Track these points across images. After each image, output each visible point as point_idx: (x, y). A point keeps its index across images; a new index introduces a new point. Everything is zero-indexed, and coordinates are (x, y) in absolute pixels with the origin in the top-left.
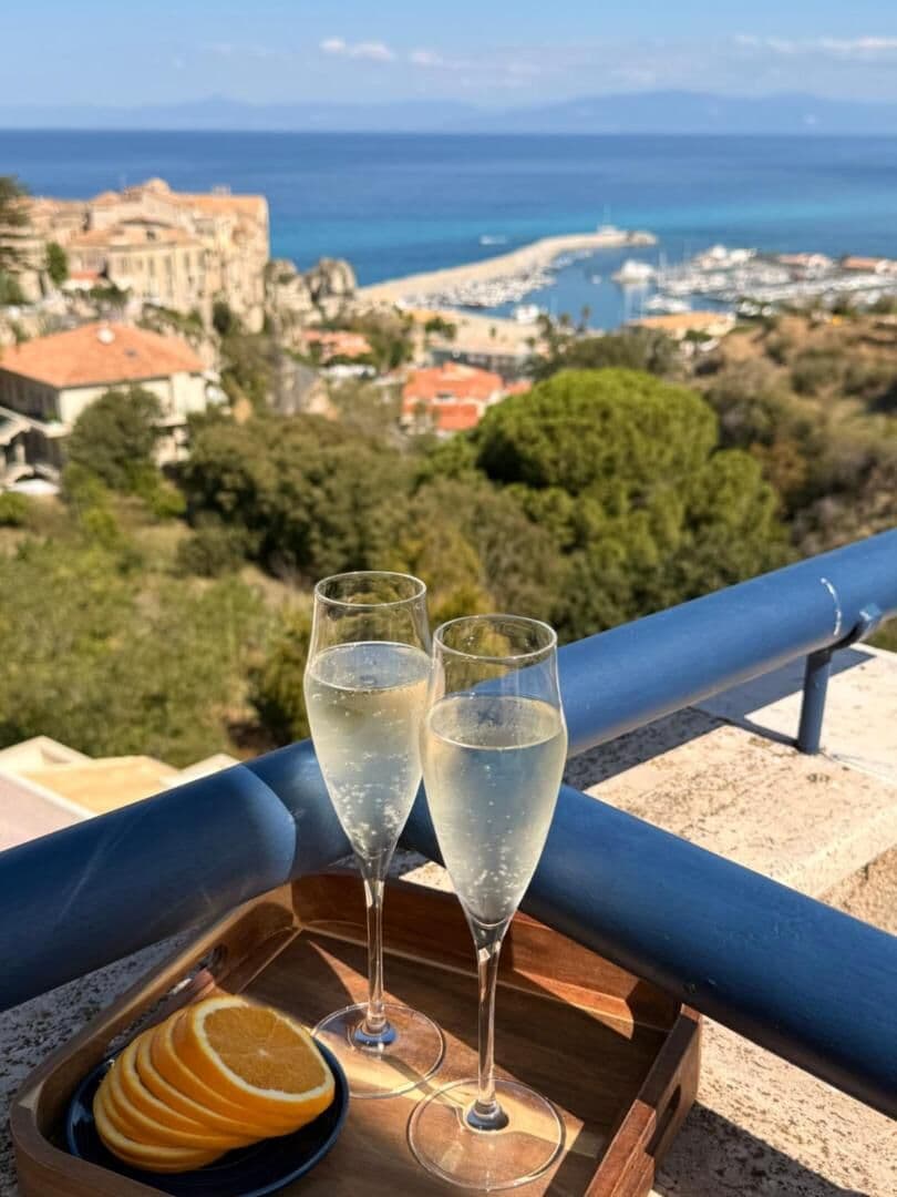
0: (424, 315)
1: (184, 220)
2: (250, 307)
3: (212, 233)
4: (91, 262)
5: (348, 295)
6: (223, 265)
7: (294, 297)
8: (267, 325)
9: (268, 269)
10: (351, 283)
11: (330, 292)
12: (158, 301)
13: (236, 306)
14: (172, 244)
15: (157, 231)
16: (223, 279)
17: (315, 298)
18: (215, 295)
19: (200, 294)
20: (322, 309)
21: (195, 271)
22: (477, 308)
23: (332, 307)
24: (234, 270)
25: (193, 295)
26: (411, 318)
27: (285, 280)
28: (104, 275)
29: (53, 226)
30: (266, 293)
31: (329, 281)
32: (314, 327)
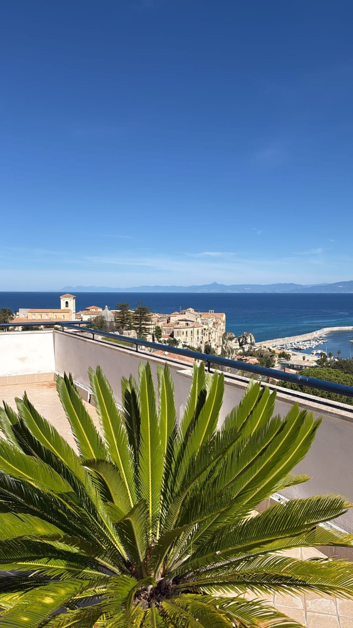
0: (278, 352)
1: (199, 320)
2: (218, 347)
3: (207, 324)
4: (168, 333)
5: (252, 344)
6: (210, 333)
7: (234, 344)
8: (223, 352)
9: (225, 335)
10: (253, 340)
11: (246, 343)
12: (188, 344)
13: (213, 346)
14: (193, 327)
15: (189, 323)
16: (209, 338)
17: (241, 345)
18: (206, 342)
19: (201, 343)
20: (243, 348)
21: (200, 336)
22: (298, 350)
23: (246, 347)
24: (213, 335)
25: (199, 342)
26: (274, 352)
27: (231, 339)
28: (172, 335)
29: (158, 321)
30: (224, 343)
31: (246, 339)
32: (240, 354)
